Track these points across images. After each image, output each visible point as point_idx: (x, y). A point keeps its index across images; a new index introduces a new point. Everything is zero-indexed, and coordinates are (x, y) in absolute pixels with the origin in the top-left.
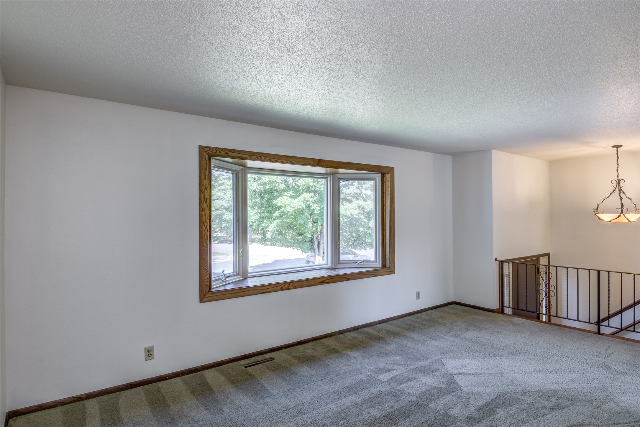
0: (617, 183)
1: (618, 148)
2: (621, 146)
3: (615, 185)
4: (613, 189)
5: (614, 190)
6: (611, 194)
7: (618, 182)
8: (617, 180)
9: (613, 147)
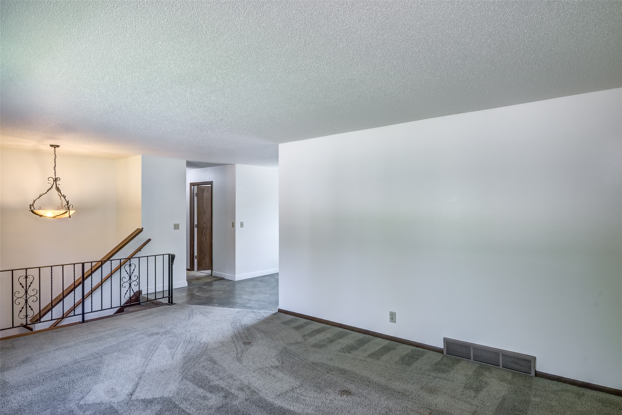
0: (54, 181)
1: (56, 147)
2: (58, 146)
3: (52, 182)
4: (50, 186)
5: (52, 187)
6: (48, 191)
7: (56, 180)
8: (54, 179)
9: (52, 146)
